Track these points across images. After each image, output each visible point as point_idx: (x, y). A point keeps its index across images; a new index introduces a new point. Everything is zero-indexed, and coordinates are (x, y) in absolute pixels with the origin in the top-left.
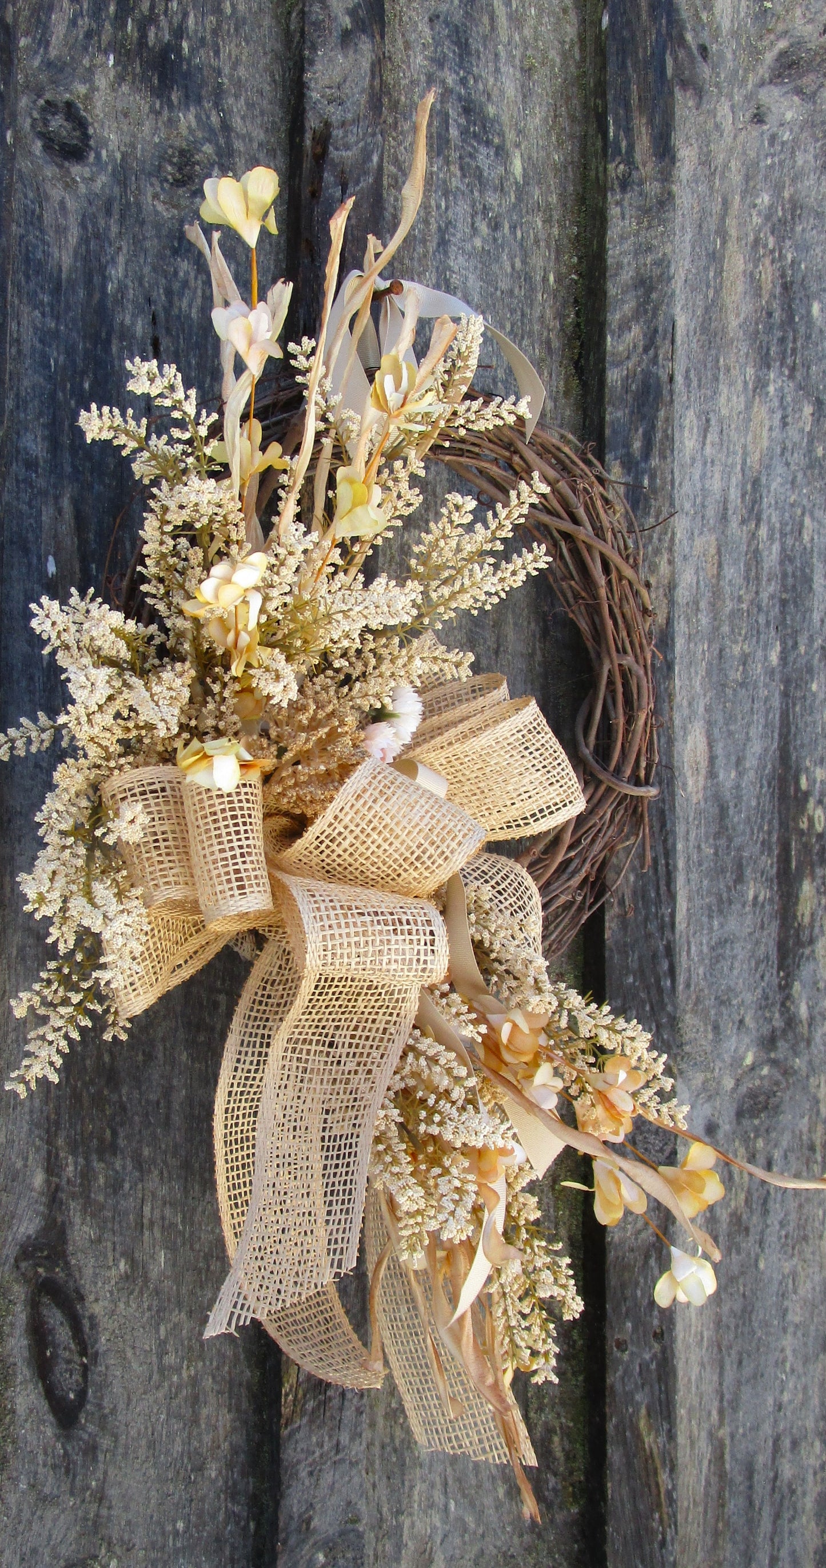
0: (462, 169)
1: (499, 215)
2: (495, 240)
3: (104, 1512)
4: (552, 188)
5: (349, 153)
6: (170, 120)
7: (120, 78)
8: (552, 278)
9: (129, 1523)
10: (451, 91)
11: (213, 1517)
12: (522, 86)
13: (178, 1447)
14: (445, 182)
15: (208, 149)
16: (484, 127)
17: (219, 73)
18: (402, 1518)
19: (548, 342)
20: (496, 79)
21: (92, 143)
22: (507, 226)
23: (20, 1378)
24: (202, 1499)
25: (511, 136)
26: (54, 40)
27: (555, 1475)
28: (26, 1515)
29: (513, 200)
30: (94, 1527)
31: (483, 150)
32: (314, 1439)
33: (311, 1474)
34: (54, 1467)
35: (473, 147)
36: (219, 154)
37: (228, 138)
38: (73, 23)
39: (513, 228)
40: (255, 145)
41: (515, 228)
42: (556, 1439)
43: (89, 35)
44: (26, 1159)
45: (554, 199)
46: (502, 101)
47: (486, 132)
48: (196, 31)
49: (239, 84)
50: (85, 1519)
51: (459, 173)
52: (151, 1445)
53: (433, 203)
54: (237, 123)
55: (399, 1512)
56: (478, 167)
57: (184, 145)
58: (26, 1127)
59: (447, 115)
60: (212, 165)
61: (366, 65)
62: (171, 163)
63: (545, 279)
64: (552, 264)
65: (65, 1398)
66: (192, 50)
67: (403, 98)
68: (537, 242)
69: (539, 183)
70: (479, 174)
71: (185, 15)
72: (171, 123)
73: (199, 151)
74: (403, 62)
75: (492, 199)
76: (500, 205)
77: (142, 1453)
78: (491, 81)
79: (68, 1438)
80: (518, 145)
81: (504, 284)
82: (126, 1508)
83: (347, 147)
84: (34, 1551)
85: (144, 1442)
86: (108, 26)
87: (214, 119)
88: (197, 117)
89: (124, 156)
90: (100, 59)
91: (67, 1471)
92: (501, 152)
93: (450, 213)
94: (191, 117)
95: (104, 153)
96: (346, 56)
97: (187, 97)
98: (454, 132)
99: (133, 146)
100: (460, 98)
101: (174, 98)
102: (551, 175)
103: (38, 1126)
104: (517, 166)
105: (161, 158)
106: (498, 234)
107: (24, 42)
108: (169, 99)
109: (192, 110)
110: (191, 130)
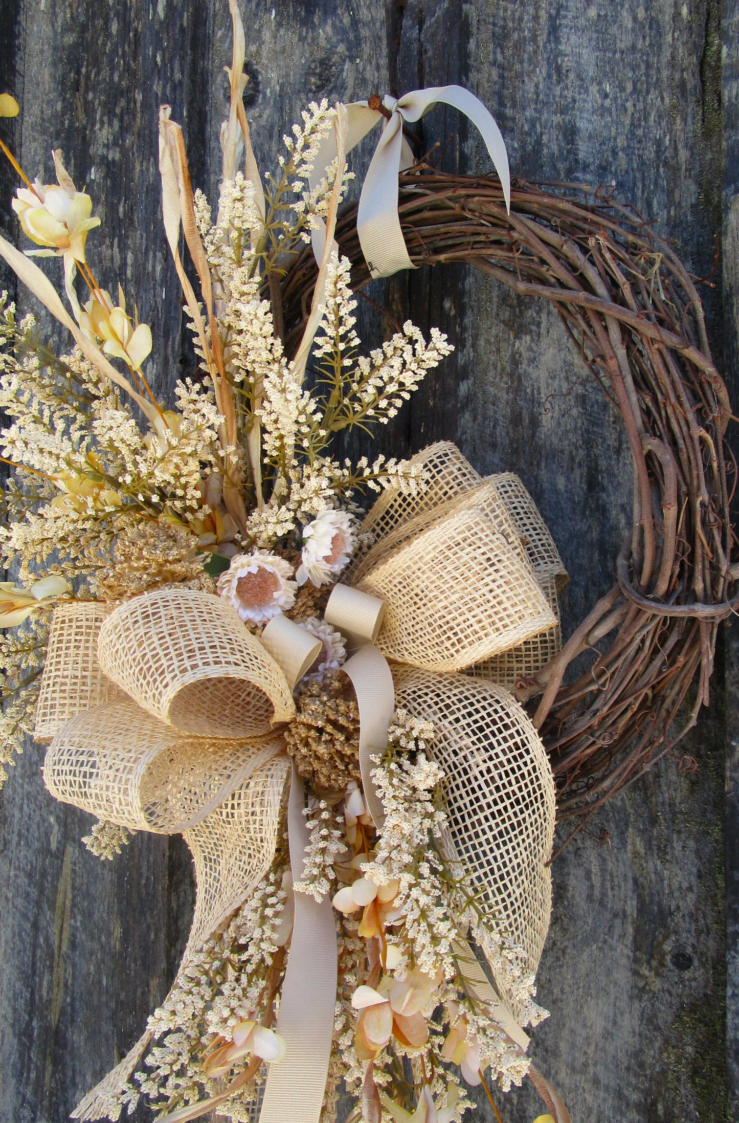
6: (313, 39)
7: (279, 25)
8: (685, 11)
15: (341, 48)
19: (683, 84)
21: (261, 87)
36: (350, 48)
37: (356, 30)
40: (377, 25)
54: (364, 14)
57: (323, 55)
60: (344, 61)
62: (314, 74)
63: (677, 15)
73: (334, 53)
81: (623, 43)
87: (346, 20)
88: (334, 26)
89: (282, 86)
90: (266, 18)
94: (329, 29)
95: (268, 91)
97: (325, 13)
99: (288, 75)
101: (316, 20)
105: (307, 74)
107: (220, 34)
108: (313, 22)
109: (330, 22)
110: (328, 39)
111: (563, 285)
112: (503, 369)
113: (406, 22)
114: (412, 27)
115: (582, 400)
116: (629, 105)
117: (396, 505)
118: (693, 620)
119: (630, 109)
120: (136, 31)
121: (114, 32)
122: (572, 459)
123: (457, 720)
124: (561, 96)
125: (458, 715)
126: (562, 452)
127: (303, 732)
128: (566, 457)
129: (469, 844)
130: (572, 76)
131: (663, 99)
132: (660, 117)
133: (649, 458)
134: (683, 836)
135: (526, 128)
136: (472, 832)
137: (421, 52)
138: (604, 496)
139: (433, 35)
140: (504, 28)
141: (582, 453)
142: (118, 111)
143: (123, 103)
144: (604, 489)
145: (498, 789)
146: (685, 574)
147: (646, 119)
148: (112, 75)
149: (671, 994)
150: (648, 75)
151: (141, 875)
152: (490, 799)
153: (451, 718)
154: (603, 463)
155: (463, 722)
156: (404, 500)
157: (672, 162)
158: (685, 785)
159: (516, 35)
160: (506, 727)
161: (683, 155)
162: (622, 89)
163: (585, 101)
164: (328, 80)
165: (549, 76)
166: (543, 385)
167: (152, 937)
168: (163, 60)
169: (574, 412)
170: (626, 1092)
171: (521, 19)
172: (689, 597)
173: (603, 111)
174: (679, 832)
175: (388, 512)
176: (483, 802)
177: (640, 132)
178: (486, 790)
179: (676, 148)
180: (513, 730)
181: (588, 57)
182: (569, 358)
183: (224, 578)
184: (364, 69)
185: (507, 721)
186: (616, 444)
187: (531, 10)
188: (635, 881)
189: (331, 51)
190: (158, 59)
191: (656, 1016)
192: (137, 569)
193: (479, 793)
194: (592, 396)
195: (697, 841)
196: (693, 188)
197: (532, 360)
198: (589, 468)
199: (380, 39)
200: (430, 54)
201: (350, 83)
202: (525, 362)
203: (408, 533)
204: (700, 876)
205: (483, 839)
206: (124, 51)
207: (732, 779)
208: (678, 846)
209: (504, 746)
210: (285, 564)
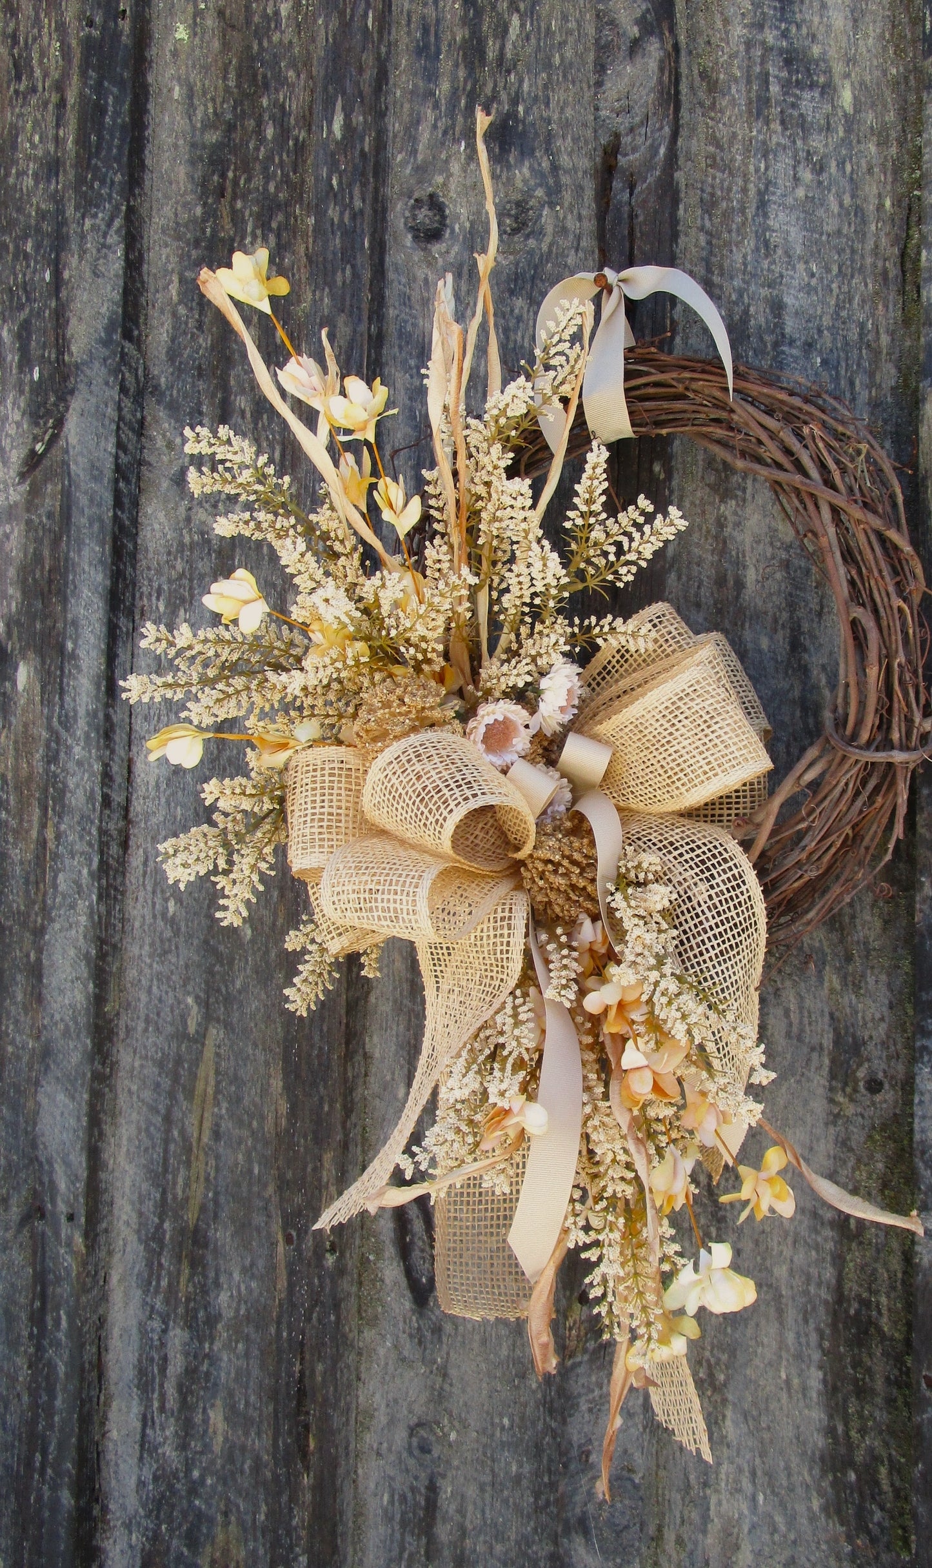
0: (783, 123)
1: (825, 156)
2: (820, 183)
3: (447, 1387)
4: (890, 106)
5: (637, 155)
6: (508, 179)
8: (888, 203)
9: (465, 1404)
10: (772, 49)
11: (533, 1423)
12: (852, 12)
13: (504, 1352)
14: (764, 143)
15: (540, 192)
16: (808, 70)
17: (549, 121)
18: (708, 1492)
19: (885, 273)
20: (821, 16)
21: (448, 221)
22: (833, 164)
23: (387, 1254)
24: (525, 1405)
25: (838, 68)
26: (421, 147)
27: (882, 1508)
28: (391, 1368)
29: (841, 134)
30: (439, 1398)
31: (807, 95)
32: (594, 1379)
33: (590, 1410)
34: (411, 1336)
35: (796, 96)
36: (549, 194)
37: (556, 176)
38: (435, 127)
39: (841, 165)
40: (580, 174)
41: (844, 163)
42: (883, 1471)
43: (445, 133)
44: (393, 1074)
45: (891, 117)
46: (828, 36)
47: (810, 75)
48: (529, 93)
49: (566, 125)
50: (433, 1388)
51: (779, 128)
52: (484, 1342)
53: (752, 168)
54: (565, 160)
55: (706, 1485)
56: (801, 115)
57: (519, 197)
58: (393, 1048)
59: (767, 74)
60: (543, 206)
61: (653, 65)
62: (509, 215)
63: (880, 207)
64: (889, 188)
65: (419, 1280)
66: (527, 112)
67: (722, 76)
68: (870, 170)
69: (873, 105)
70: (803, 124)
71: (521, 81)
72: (510, 181)
73: (532, 197)
74: (721, 40)
75: (817, 142)
76: (826, 145)
77: (475, 1345)
78: (816, 20)
79: (421, 1315)
80: (847, 76)
81: (830, 226)
82: (464, 1391)
83: (635, 150)
84: (396, 1401)
85: (477, 1337)
86: (460, 119)
87: (545, 164)
88: (531, 168)
89: (472, 223)
90: (455, 147)
91: (420, 1343)
92: (828, 90)
93: (770, 173)
94: (526, 171)
95: (457, 227)
96: (634, 66)
97: (522, 153)
98: (775, 89)
99: (479, 213)
100: (781, 51)
101: (512, 160)
102: (887, 93)
103: (402, 1048)
104: (846, 97)
105: (502, 215)
106: (825, 175)
107: (399, 158)
108: (508, 161)
109: (527, 164)
110: (525, 181)
111: (779, 466)
112: (708, 532)
113: (617, 184)
114: (623, 190)
115: (786, 565)
116: (834, 286)
117: (614, 661)
118: (890, 765)
119: (836, 291)
120: (296, 139)
121: (269, 137)
122: (776, 621)
123: (681, 855)
124: (769, 270)
125: (682, 850)
126: (766, 613)
127: (540, 867)
128: (769, 618)
129: (694, 961)
130: (780, 252)
131: (866, 285)
132: (863, 301)
133: (854, 624)
134: (876, 971)
135: (734, 297)
136: (697, 951)
137: (632, 216)
138: (806, 656)
139: (645, 201)
140: (712, 195)
141: (785, 615)
142: (274, 225)
143: (280, 217)
144: (806, 650)
145: (719, 914)
146: (884, 725)
147: (850, 301)
148: (267, 183)
149: (863, 1117)
150: (852, 260)
151: (312, 1046)
152: (712, 922)
153: (676, 853)
154: (805, 626)
155: (687, 857)
156: (623, 656)
157: (873, 345)
158: (878, 924)
159: (724, 204)
160: (725, 860)
161: (885, 339)
162: (828, 270)
163: (792, 278)
164: (525, 224)
165: (757, 249)
166: (748, 548)
167: (326, 1108)
168: (340, 183)
169: (778, 576)
170: (820, 1212)
171: (729, 190)
172: (887, 745)
173: (809, 289)
174: (872, 968)
175: (605, 668)
176: (706, 925)
177: (844, 314)
178: (709, 915)
179: (878, 332)
180: (731, 864)
181: (796, 236)
182: (773, 524)
183: (472, 724)
184: (565, 217)
185: (726, 855)
186: (818, 608)
187: (740, 182)
188: (831, 1015)
189: (529, 193)
190: (334, 182)
191: (849, 1139)
192: (400, 714)
193: (702, 918)
194: (796, 562)
195: (889, 975)
196: (893, 371)
197: (737, 524)
198: (792, 630)
199: (582, 188)
200: (641, 218)
201: (549, 229)
202: (730, 525)
203: (627, 688)
204: (891, 1007)
205: (706, 956)
206: (281, 161)
207: (921, 911)
208: (871, 980)
209: (724, 877)
210: (525, 713)
